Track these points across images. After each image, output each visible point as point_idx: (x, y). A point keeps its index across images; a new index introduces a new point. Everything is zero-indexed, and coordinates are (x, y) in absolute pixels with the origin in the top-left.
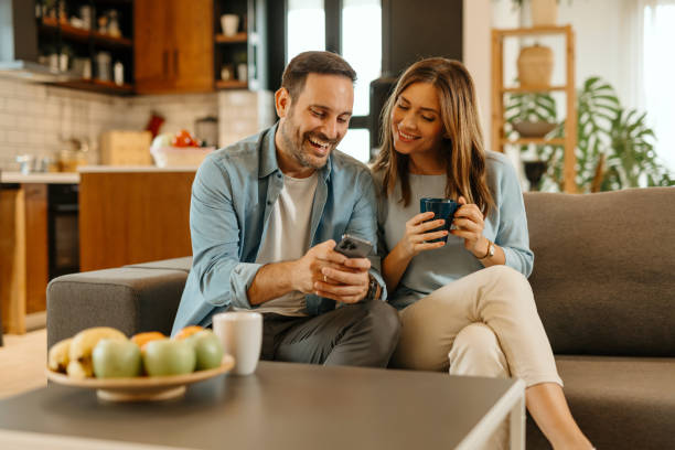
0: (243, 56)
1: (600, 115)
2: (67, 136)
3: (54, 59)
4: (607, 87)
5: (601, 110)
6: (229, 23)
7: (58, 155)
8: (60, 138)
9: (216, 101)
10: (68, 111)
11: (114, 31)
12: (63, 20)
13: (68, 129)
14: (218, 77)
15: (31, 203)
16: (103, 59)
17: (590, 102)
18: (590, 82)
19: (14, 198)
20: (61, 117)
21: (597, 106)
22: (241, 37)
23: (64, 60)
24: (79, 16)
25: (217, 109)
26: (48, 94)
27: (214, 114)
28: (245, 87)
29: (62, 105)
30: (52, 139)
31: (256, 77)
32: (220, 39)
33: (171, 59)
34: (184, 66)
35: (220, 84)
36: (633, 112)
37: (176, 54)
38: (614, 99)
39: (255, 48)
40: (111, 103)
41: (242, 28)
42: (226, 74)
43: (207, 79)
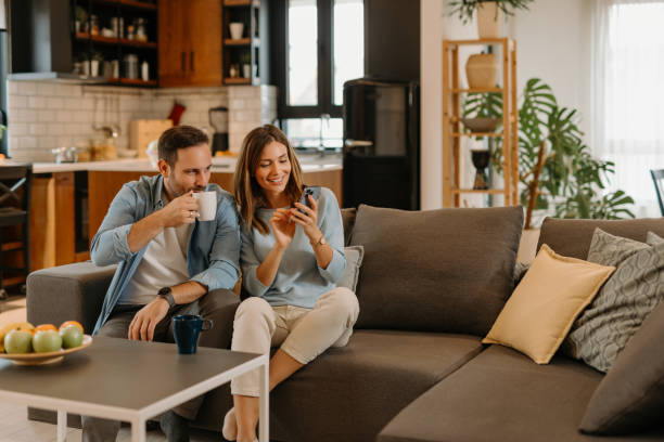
0: (247, 57)
1: (541, 111)
2: (99, 126)
3: (86, 64)
4: (545, 87)
5: (541, 106)
6: (236, 29)
7: (91, 142)
8: (94, 127)
9: (226, 93)
10: (101, 104)
11: (141, 35)
12: (94, 32)
13: (100, 120)
14: (226, 74)
15: (60, 188)
16: (132, 60)
17: (532, 99)
18: (531, 83)
19: (47, 184)
20: (95, 110)
21: (538, 102)
22: (246, 41)
23: (95, 65)
24: (109, 27)
25: (226, 99)
26: (84, 92)
27: (224, 105)
28: (249, 83)
29: (96, 99)
30: (87, 129)
31: (258, 75)
32: (228, 42)
33: (188, 59)
34: (197, 65)
35: (228, 81)
36: (564, 110)
37: (192, 54)
38: (551, 97)
39: (257, 49)
40: (140, 94)
41: (246, 34)
42: (233, 72)
43: (218, 76)
